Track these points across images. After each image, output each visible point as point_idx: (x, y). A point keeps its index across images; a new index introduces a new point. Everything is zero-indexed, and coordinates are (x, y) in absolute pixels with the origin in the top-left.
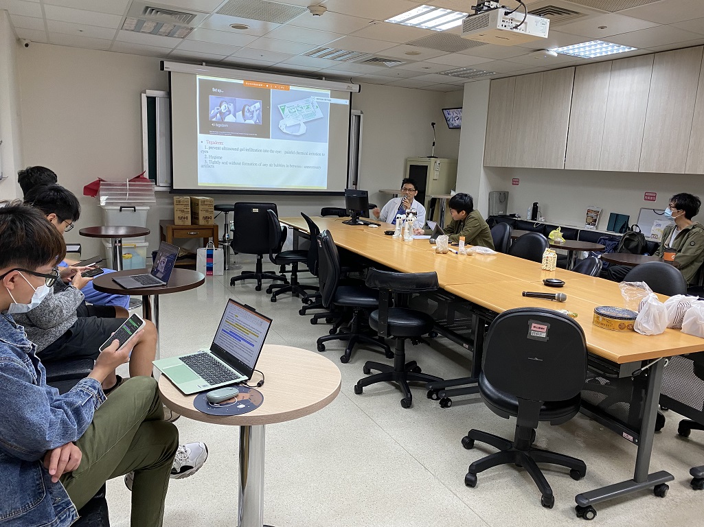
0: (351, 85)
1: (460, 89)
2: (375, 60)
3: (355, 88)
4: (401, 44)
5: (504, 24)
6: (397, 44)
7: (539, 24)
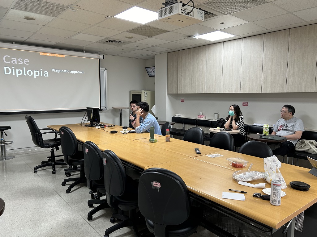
0: (99, 55)
1: (153, 58)
2: (111, 41)
3: (101, 57)
4: (124, 32)
5: (182, 11)
6: (122, 32)
7: (200, 13)
